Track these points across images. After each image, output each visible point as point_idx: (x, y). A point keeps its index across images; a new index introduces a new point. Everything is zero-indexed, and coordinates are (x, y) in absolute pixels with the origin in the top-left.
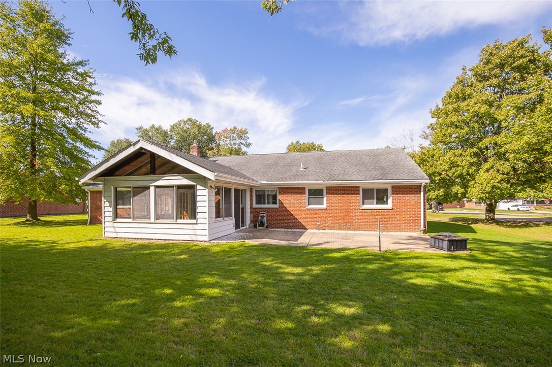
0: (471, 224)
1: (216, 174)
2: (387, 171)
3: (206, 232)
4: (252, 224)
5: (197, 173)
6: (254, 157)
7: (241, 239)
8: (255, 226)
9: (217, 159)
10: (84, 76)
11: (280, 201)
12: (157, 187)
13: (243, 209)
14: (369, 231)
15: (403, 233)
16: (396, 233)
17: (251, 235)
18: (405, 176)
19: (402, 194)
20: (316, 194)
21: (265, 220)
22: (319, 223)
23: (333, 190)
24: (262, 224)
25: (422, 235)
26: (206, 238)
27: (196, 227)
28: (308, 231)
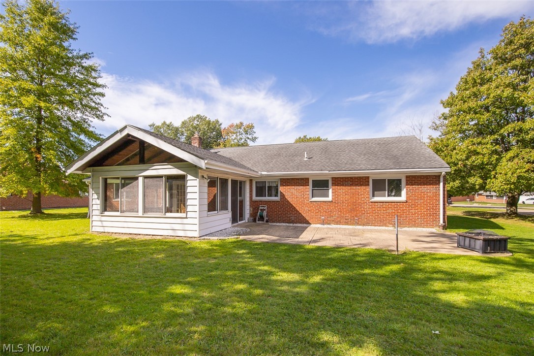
0: (490, 218)
1: (206, 161)
2: (400, 160)
3: (196, 228)
4: (252, 218)
5: (187, 162)
6: (256, 148)
7: (237, 235)
8: (255, 221)
9: (219, 150)
10: (89, 69)
11: (281, 193)
12: (146, 177)
13: (242, 202)
14: (379, 226)
15: (419, 229)
16: (411, 229)
17: (248, 230)
18: (422, 164)
19: (418, 185)
20: (321, 185)
21: (265, 213)
22: (323, 218)
23: (339, 181)
24: (262, 218)
25: (442, 231)
26: (196, 234)
27: (185, 221)
28: (311, 226)
